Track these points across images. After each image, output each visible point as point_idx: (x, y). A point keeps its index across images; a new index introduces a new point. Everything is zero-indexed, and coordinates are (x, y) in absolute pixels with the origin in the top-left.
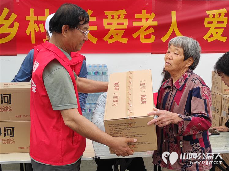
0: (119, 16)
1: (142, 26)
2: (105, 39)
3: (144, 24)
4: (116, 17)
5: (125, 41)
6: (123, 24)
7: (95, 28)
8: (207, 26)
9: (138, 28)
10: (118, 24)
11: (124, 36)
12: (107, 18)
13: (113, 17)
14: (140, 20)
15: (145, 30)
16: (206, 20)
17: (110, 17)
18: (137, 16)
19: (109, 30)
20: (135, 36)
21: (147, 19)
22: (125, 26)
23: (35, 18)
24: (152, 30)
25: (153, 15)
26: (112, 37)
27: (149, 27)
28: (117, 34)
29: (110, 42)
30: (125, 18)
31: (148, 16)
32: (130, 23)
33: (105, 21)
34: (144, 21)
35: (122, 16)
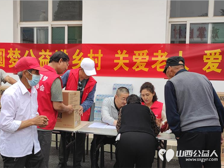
0: (143, 54)
1: (158, 61)
2: (134, 68)
3: (160, 59)
4: (141, 54)
5: (146, 70)
6: (145, 59)
7: (127, 61)
8: (205, 61)
9: (155, 62)
10: (142, 59)
11: (146, 67)
12: (136, 55)
13: (139, 55)
14: (157, 56)
15: (160, 63)
16: (205, 57)
17: (137, 54)
18: (155, 54)
19: (136, 63)
20: (153, 66)
21: (162, 56)
22: (146, 60)
23: (93, 55)
24: (165, 63)
25: (166, 53)
26: (138, 67)
27: (163, 61)
28: (141, 65)
29: (137, 70)
30: (147, 55)
31: (163, 54)
32: (150, 58)
33: (134, 57)
34: (159, 57)
35: (145, 54)
